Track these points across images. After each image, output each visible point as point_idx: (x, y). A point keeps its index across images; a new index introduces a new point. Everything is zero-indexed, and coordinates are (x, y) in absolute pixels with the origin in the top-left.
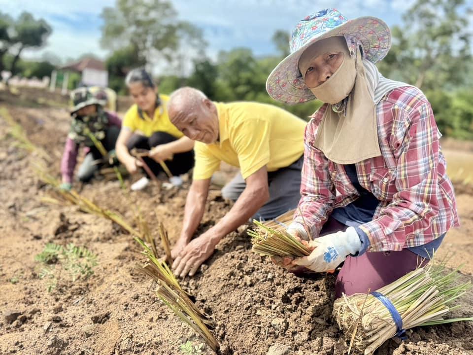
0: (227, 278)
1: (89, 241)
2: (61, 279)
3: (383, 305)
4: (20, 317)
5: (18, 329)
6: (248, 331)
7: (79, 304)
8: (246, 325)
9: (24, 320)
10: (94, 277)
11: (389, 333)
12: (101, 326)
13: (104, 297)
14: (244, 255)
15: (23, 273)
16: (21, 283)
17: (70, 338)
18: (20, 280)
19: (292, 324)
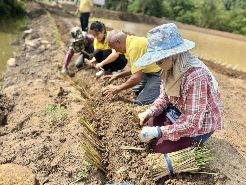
0: (116, 131)
1: (70, 101)
2: (55, 119)
3: (166, 161)
4: (36, 133)
5: (35, 138)
6: (116, 157)
7: (59, 131)
8: (116, 154)
9: (38, 135)
10: (67, 119)
11: (166, 173)
12: (62, 144)
13: (67, 130)
14: (126, 122)
15: (42, 113)
16: (41, 117)
17: (50, 147)
18: (40, 116)
19: (133, 159)
